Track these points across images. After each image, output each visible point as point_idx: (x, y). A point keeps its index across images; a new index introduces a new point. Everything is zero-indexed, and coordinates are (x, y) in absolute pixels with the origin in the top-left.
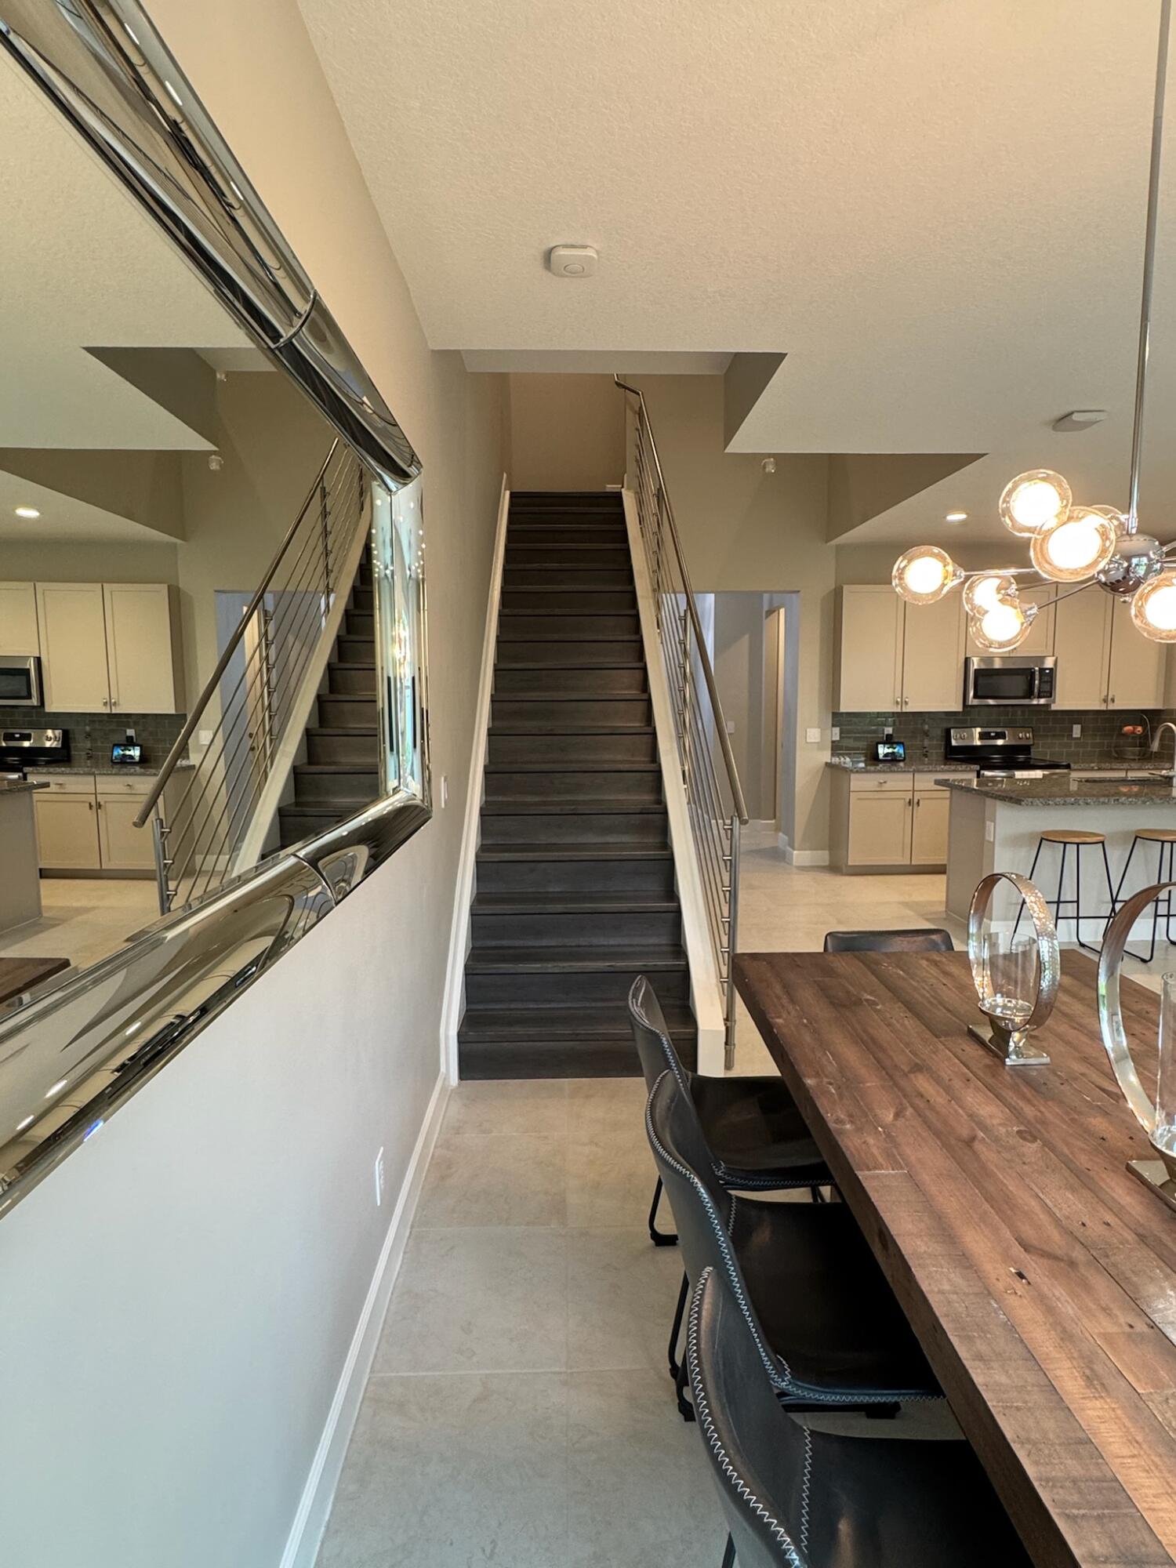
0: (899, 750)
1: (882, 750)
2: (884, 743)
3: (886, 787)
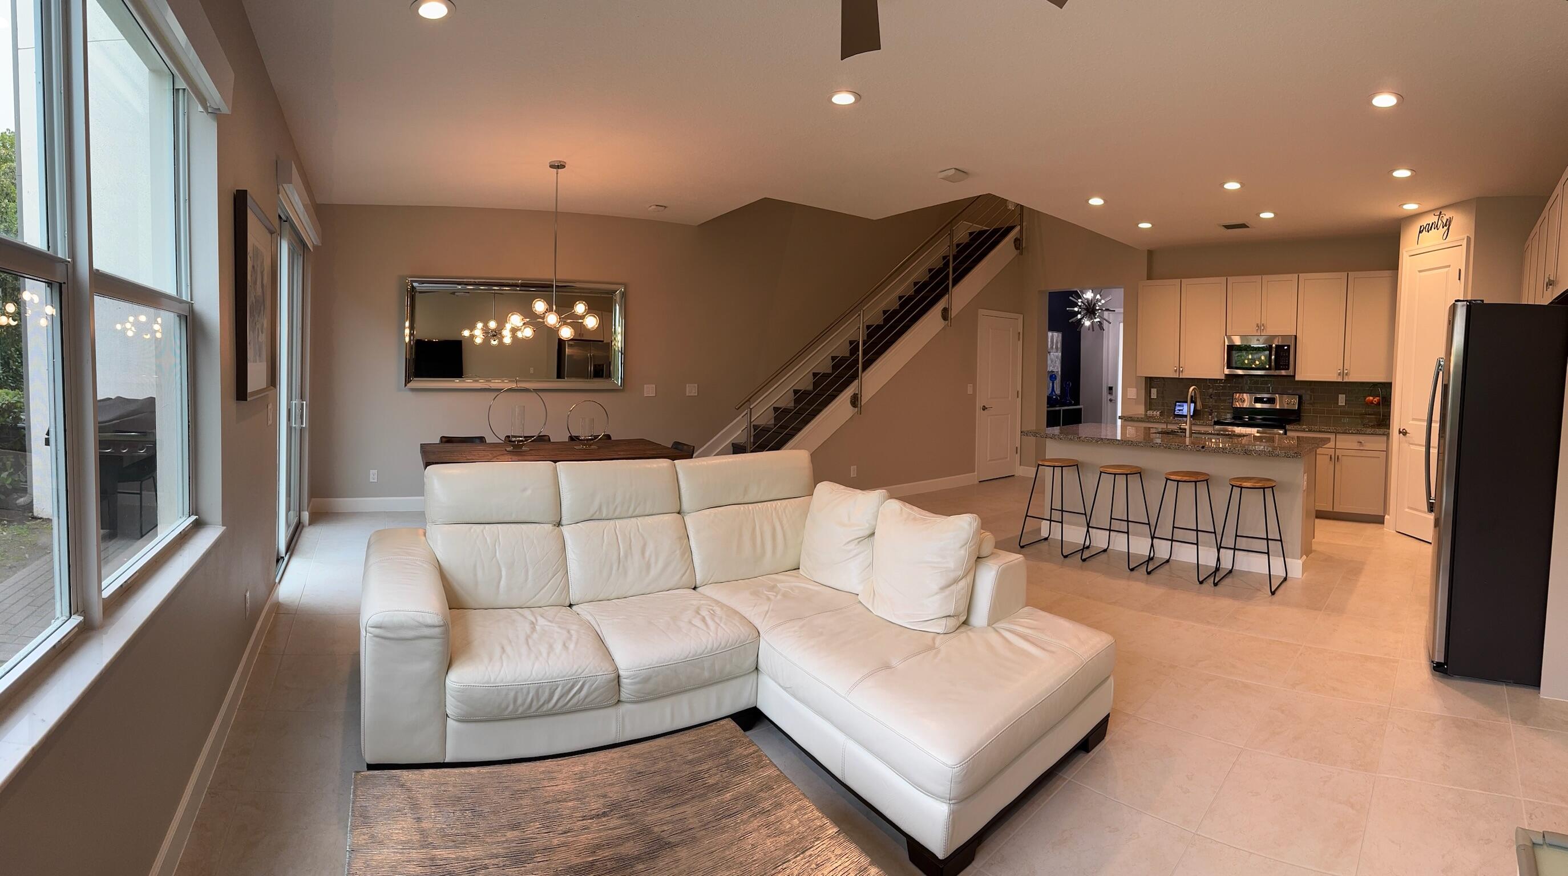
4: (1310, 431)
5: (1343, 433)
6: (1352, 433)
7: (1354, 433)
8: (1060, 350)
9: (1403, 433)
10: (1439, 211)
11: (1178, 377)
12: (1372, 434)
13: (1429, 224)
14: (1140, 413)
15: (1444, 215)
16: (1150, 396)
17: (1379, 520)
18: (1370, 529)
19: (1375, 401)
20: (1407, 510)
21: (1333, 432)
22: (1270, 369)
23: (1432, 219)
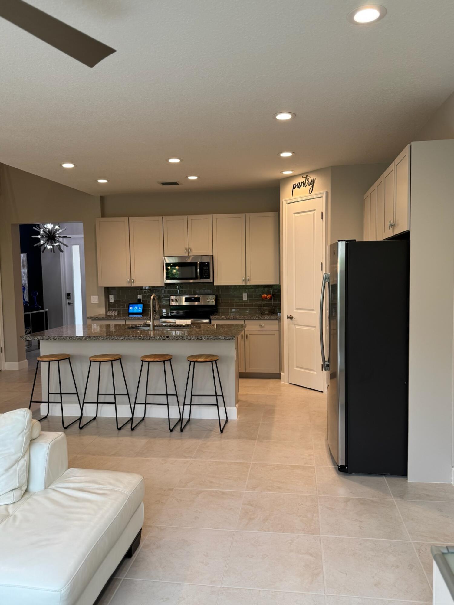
4: (227, 319)
5: (249, 319)
6: (255, 319)
7: (257, 319)
8: (26, 267)
9: (290, 318)
10: (306, 175)
11: (130, 286)
12: (269, 319)
13: (299, 183)
14: (102, 313)
15: (309, 178)
16: (109, 300)
17: (277, 376)
18: (271, 383)
19: (268, 297)
20: (296, 369)
21: (243, 319)
22: (196, 278)
23: (301, 180)
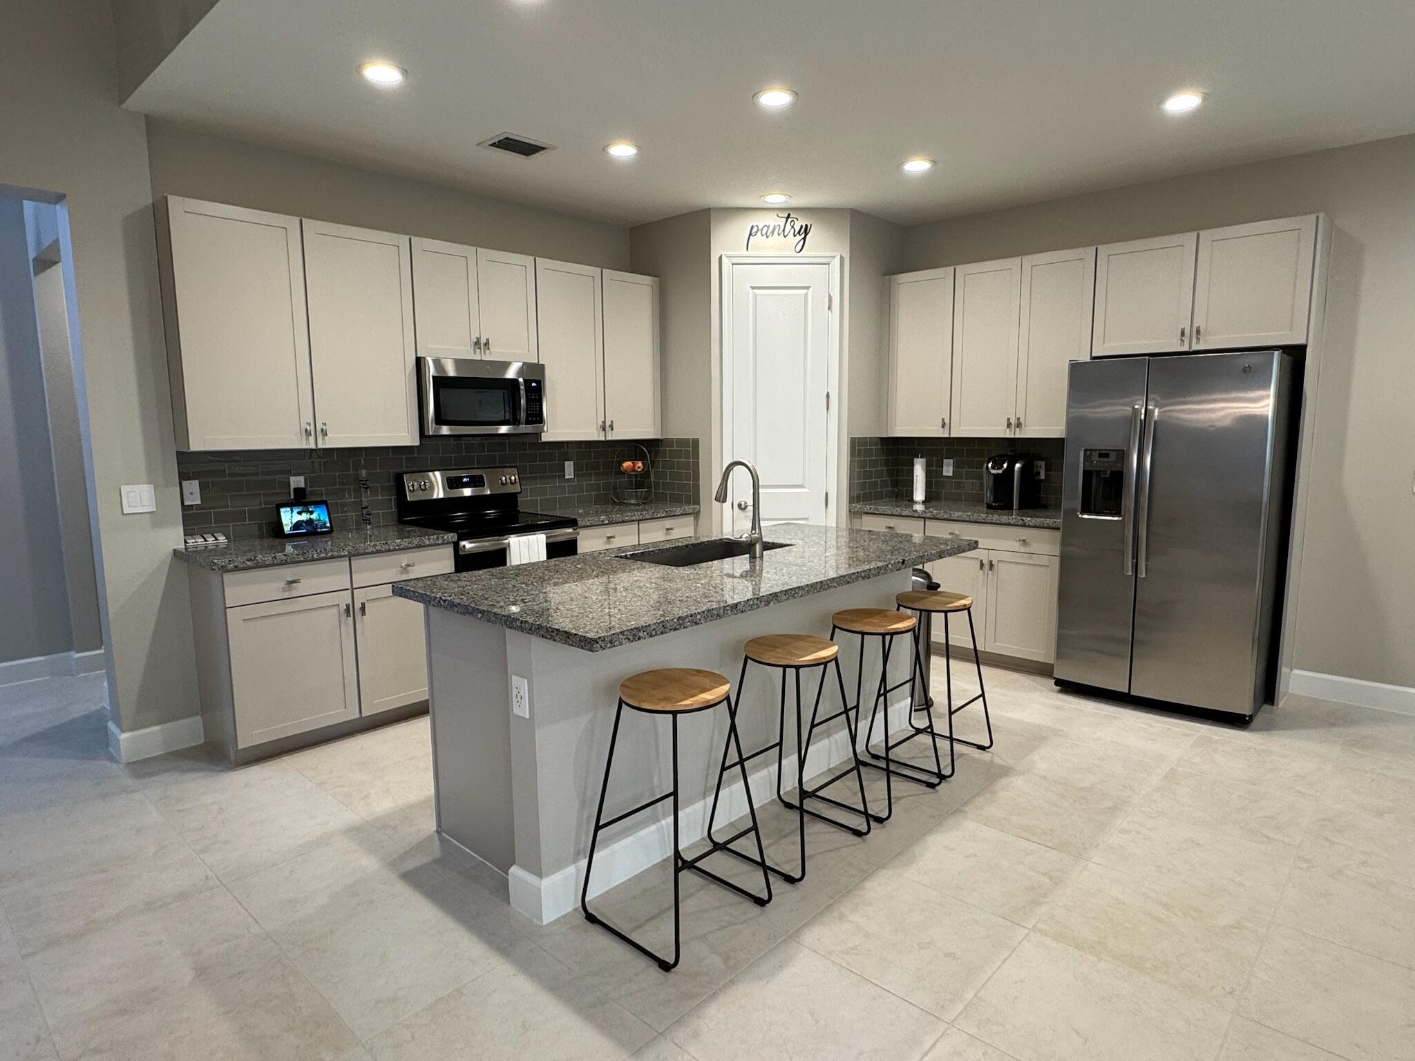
0: (319, 515)
1: (289, 518)
2: (291, 505)
3: (299, 590)
5: (651, 519)
10: (786, 213)
11: (312, 446)
13: (768, 227)
15: (795, 220)
19: (639, 468)
22: (514, 421)
23: (773, 220)
